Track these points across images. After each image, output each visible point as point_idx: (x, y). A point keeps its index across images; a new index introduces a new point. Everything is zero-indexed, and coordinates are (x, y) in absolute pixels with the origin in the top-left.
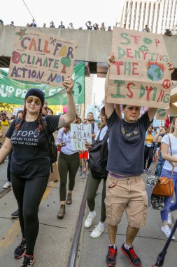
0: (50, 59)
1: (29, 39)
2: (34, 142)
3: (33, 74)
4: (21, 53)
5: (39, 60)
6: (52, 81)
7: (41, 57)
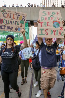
0: (15, 21)
1: (7, 13)
2: (11, 57)
3: (8, 28)
4: (3, 19)
5: (11, 22)
6: (17, 30)
7: (11, 20)
